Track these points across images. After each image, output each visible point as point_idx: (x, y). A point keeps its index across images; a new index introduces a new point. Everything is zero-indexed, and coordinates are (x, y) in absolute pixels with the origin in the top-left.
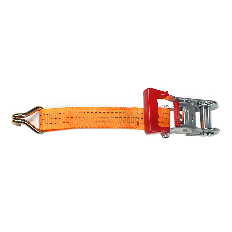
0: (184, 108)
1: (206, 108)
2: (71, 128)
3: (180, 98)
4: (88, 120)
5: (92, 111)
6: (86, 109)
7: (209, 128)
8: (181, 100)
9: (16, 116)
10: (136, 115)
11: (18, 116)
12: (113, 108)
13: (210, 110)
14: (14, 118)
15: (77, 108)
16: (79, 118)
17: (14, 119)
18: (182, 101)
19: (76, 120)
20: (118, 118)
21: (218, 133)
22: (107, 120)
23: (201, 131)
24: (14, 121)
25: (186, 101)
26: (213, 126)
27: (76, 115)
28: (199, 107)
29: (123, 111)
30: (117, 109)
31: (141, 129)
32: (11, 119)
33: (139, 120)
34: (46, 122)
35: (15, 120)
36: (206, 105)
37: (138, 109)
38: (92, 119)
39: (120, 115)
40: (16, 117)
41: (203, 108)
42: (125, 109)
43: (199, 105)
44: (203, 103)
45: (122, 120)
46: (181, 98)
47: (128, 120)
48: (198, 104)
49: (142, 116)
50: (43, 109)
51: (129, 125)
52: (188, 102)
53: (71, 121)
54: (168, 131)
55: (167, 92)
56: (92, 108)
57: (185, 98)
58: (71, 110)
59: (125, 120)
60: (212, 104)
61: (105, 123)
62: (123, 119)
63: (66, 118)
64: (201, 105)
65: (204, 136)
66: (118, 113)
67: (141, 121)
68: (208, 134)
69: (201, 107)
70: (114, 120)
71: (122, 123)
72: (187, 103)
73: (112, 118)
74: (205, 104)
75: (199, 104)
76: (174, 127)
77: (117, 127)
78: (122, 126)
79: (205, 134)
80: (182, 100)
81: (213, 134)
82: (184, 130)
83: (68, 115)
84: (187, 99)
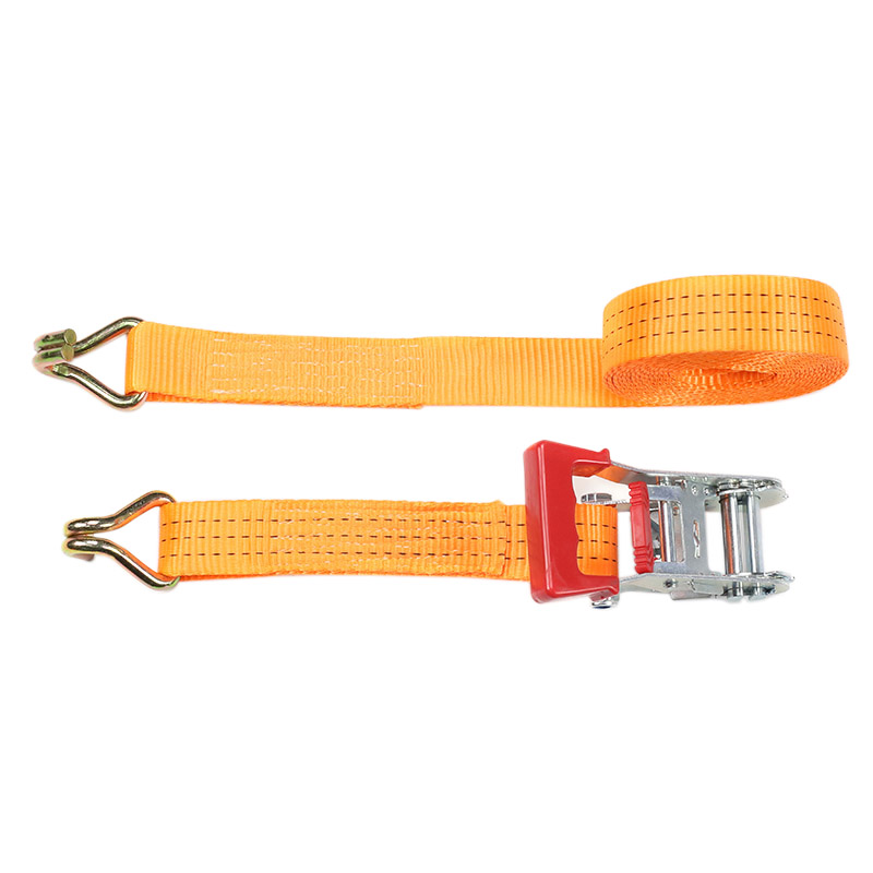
0: (665, 505)
1: (743, 500)
2: (272, 574)
3: (651, 472)
4: (333, 548)
5: (347, 514)
6: (325, 508)
7: (755, 571)
8: (655, 477)
9: (78, 525)
10: (501, 530)
11: (84, 528)
12: (420, 503)
13: (757, 508)
14: (69, 532)
15: (292, 501)
16: (300, 539)
17: (71, 539)
18: (657, 480)
19: (289, 545)
20: (438, 540)
21: (786, 589)
22: (398, 546)
23: (728, 581)
24: (70, 546)
25: (673, 481)
26: (769, 566)
27: (289, 529)
28: (719, 498)
29: (455, 515)
30: (433, 510)
31: (518, 580)
32: (62, 537)
33: (510, 546)
34: (183, 548)
35: (74, 541)
36: (741, 490)
37: (507, 509)
38: (347, 545)
39: (444, 528)
40: (79, 529)
41: (733, 501)
42: (461, 509)
43: (718, 493)
44: (732, 486)
45: (452, 546)
46: (654, 472)
47: (472, 548)
48: (714, 487)
49: (522, 533)
50: (173, 501)
51: (475, 565)
52: (679, 484)
53: (271, 550)
54: (610, 589)
55: (605, 452)
56: (346, 504)
57: (670, 473)
58: (271, 508)
59: (462, 549)
60: (763, 489)
61: (390, 558)
62: (455, 544)
63: (252, 538)
64: (726, 492)
65: (738, 601)
66: (438, 522)
67: (517, 550)
68: (749, 591)
69: (724, 500)
70: (425, 546)
71: (451, 556)
72: (676, 487)
73: (416, 541)
74: (741, 487)
75: (716, 487)
76: (633, 573)
77: (432, 570)
78: (451, 569)
79: (740, 593)
80: (659, 478)
81: (767, 590)
82: (669, 584)
83: (259, 529)
84: (675, 473)
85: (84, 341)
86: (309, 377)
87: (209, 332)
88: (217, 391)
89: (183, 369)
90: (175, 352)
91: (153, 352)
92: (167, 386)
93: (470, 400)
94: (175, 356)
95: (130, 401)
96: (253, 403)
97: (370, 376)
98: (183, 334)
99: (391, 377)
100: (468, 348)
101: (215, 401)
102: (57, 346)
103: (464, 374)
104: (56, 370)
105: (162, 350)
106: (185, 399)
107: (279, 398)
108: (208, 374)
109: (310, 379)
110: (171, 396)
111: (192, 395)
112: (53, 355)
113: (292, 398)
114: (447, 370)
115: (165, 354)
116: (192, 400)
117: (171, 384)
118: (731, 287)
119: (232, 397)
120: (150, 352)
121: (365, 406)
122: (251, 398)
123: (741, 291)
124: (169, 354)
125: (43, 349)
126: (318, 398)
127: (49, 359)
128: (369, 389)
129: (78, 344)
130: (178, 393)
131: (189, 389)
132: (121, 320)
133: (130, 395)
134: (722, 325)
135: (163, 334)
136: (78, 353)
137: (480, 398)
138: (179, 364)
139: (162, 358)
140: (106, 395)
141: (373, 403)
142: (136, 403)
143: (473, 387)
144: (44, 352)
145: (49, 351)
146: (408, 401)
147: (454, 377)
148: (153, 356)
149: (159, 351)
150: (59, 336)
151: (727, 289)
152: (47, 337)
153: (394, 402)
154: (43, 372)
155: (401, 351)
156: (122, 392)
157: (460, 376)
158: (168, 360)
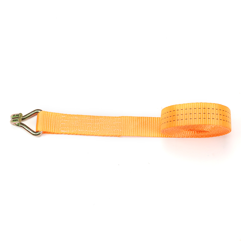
85: (25, 116)
86: (89, 127)
87: (60, 114)
88: (62, 131)
89: (53, 124)
90: (51, 120)
91: (44, 120)
92: (48, 130)
93: (135, 135)
94: (51, 121)
95: (38, 134)
96: (73, 134)
97: (106, 127)
98: (53, 114)
99: (112, 128)
100: (134, 119)
101: (62, 134)
102: (17, 118)
103: (133, 127)
104: (17, 124)
105: (47, 119)
106: (53, 133)
107: (80, 133)
108: (60, 126)
109: (89, 128)
110: (49, 132)
111: (56, 132)
112: (16, 120)
113: (84, 133)
114: (128, 126)
115: (48, 120)
116: (55, 133)
117: (49, 129)
118: (199, 106)
119: (67, 133)
120: (43, 120)
121: (105, 136)
122: (72, 133)
123: (202, 107)
124: (49, 120)
125: (13, 118)
126: (91, 133)
127: (14, 121)
128: (106, 131)
129: (23, 117)
130: (51, 131)
131: (55, 130)
132: (36, 110)
133: (37, 132)
134: (197, 117)
135: (47, 115)
136: (23, 119)
137: (137, 134)
138: (52, 123)
139: (47, 121)
140: (31, 132)
141: (107, 135)
142: (39, 134)
143: (135, 131)
144: (13, 119)
145: (15, 119)
146: (117, 135)
147: (130, 128)
148: (44, 121)
149: (46, 119)
150: (18, 115)
151: (198, 107)
152: (14, 115)
153: (113, 135)
154: (13, 125)
155: (115, 120)
156: (35, 131)
157: (132, 128)
158: (49, 122)
